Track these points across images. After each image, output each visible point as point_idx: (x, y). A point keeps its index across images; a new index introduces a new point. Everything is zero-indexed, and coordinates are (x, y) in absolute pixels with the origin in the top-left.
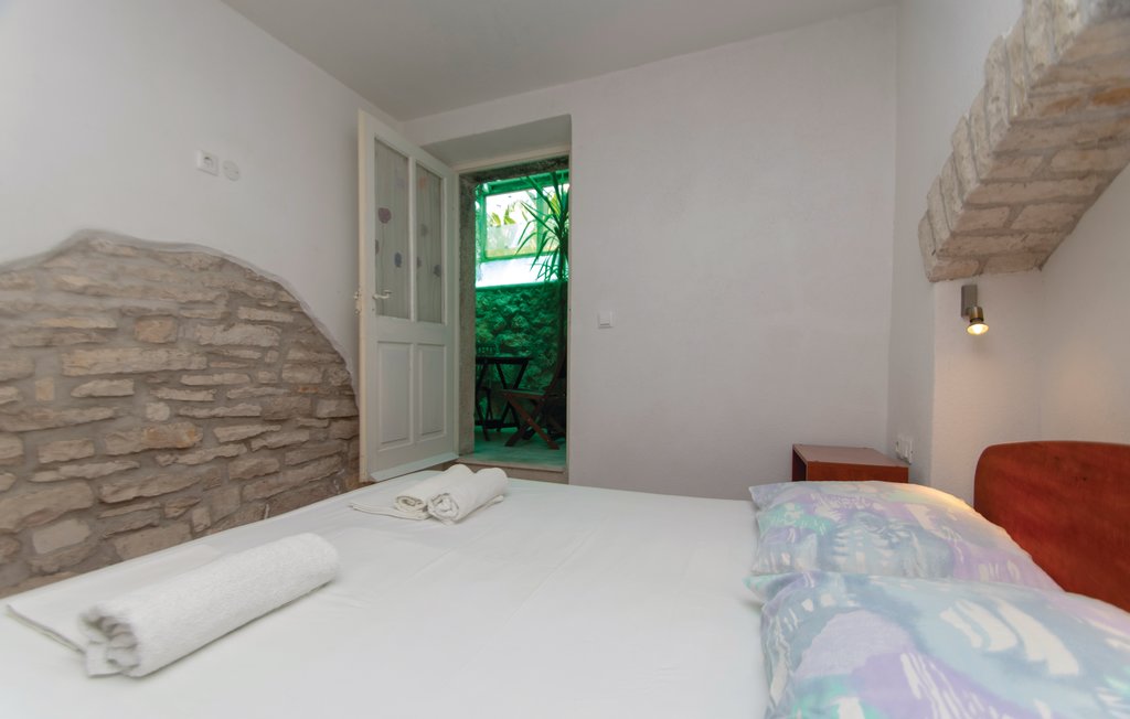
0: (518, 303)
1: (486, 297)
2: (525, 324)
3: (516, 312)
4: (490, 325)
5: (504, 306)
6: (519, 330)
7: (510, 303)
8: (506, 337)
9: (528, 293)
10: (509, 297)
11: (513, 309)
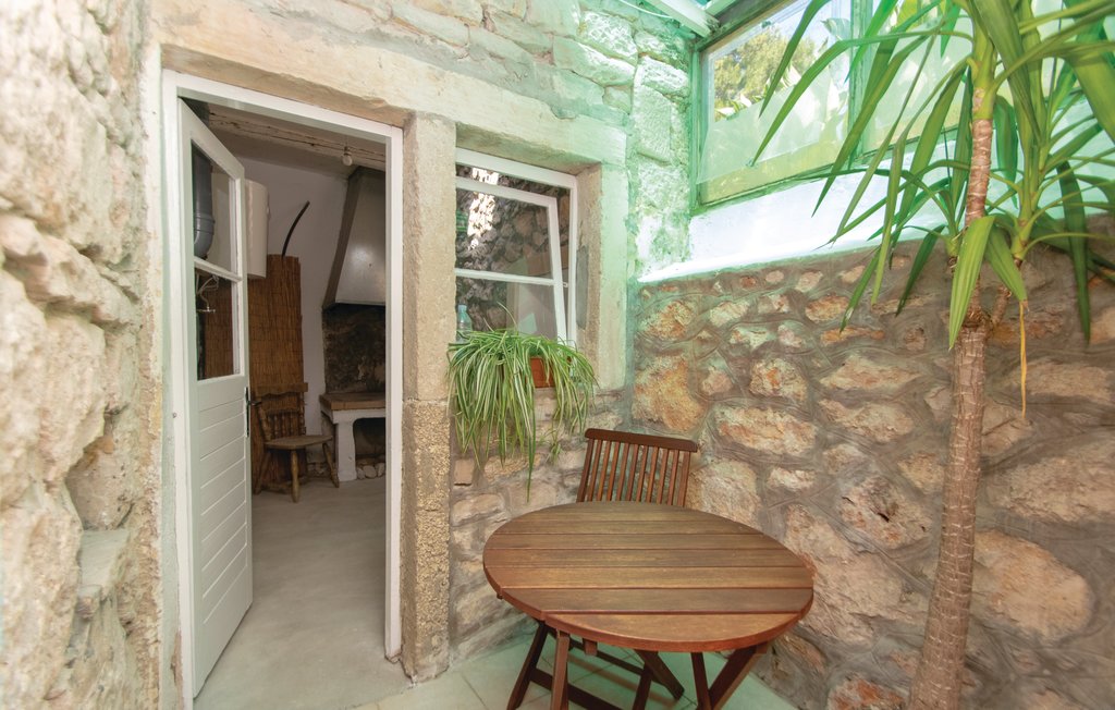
0: (773, 320)
1: (683, 301)
2: (794, 389)
3: (764, 346)
4: (694, 380)
5: (729, 328)
6: (777, 402)
7: (747, 319)
8: (734, 417)
9: (806, 285)
10: (743, 306)
11: (756, 339)
